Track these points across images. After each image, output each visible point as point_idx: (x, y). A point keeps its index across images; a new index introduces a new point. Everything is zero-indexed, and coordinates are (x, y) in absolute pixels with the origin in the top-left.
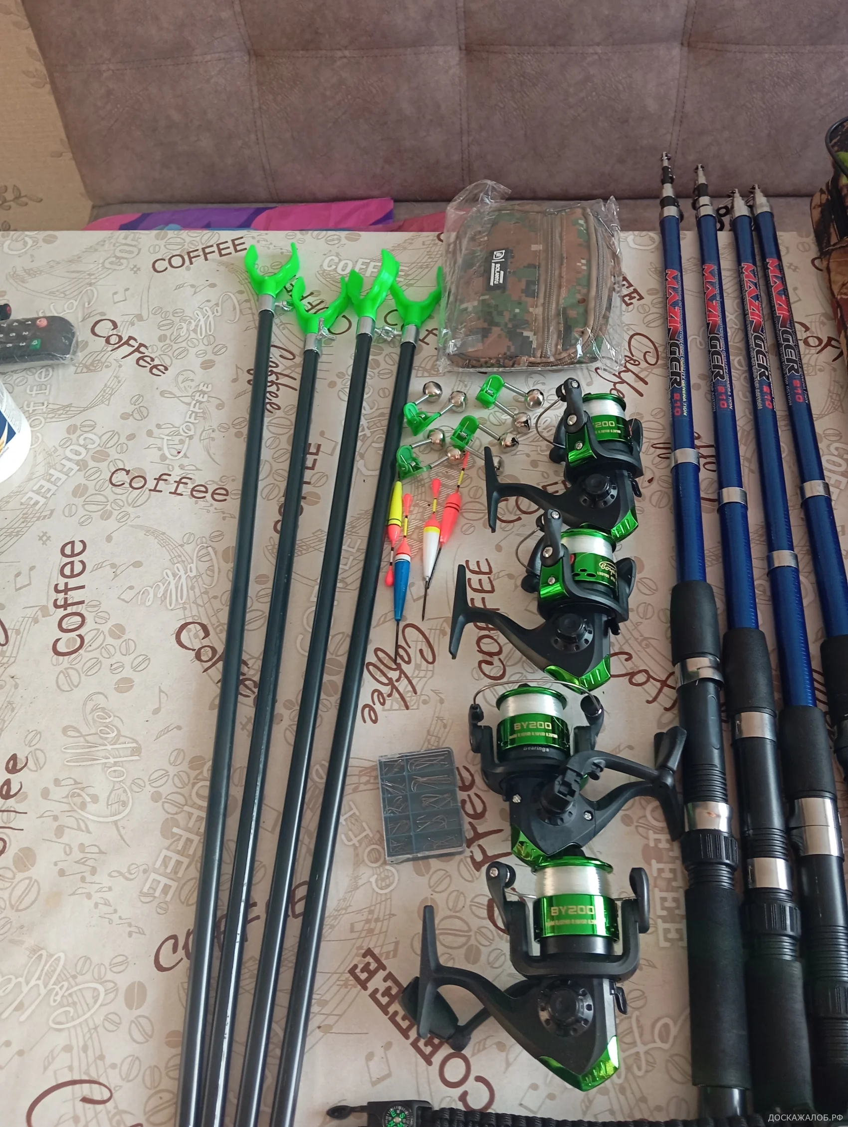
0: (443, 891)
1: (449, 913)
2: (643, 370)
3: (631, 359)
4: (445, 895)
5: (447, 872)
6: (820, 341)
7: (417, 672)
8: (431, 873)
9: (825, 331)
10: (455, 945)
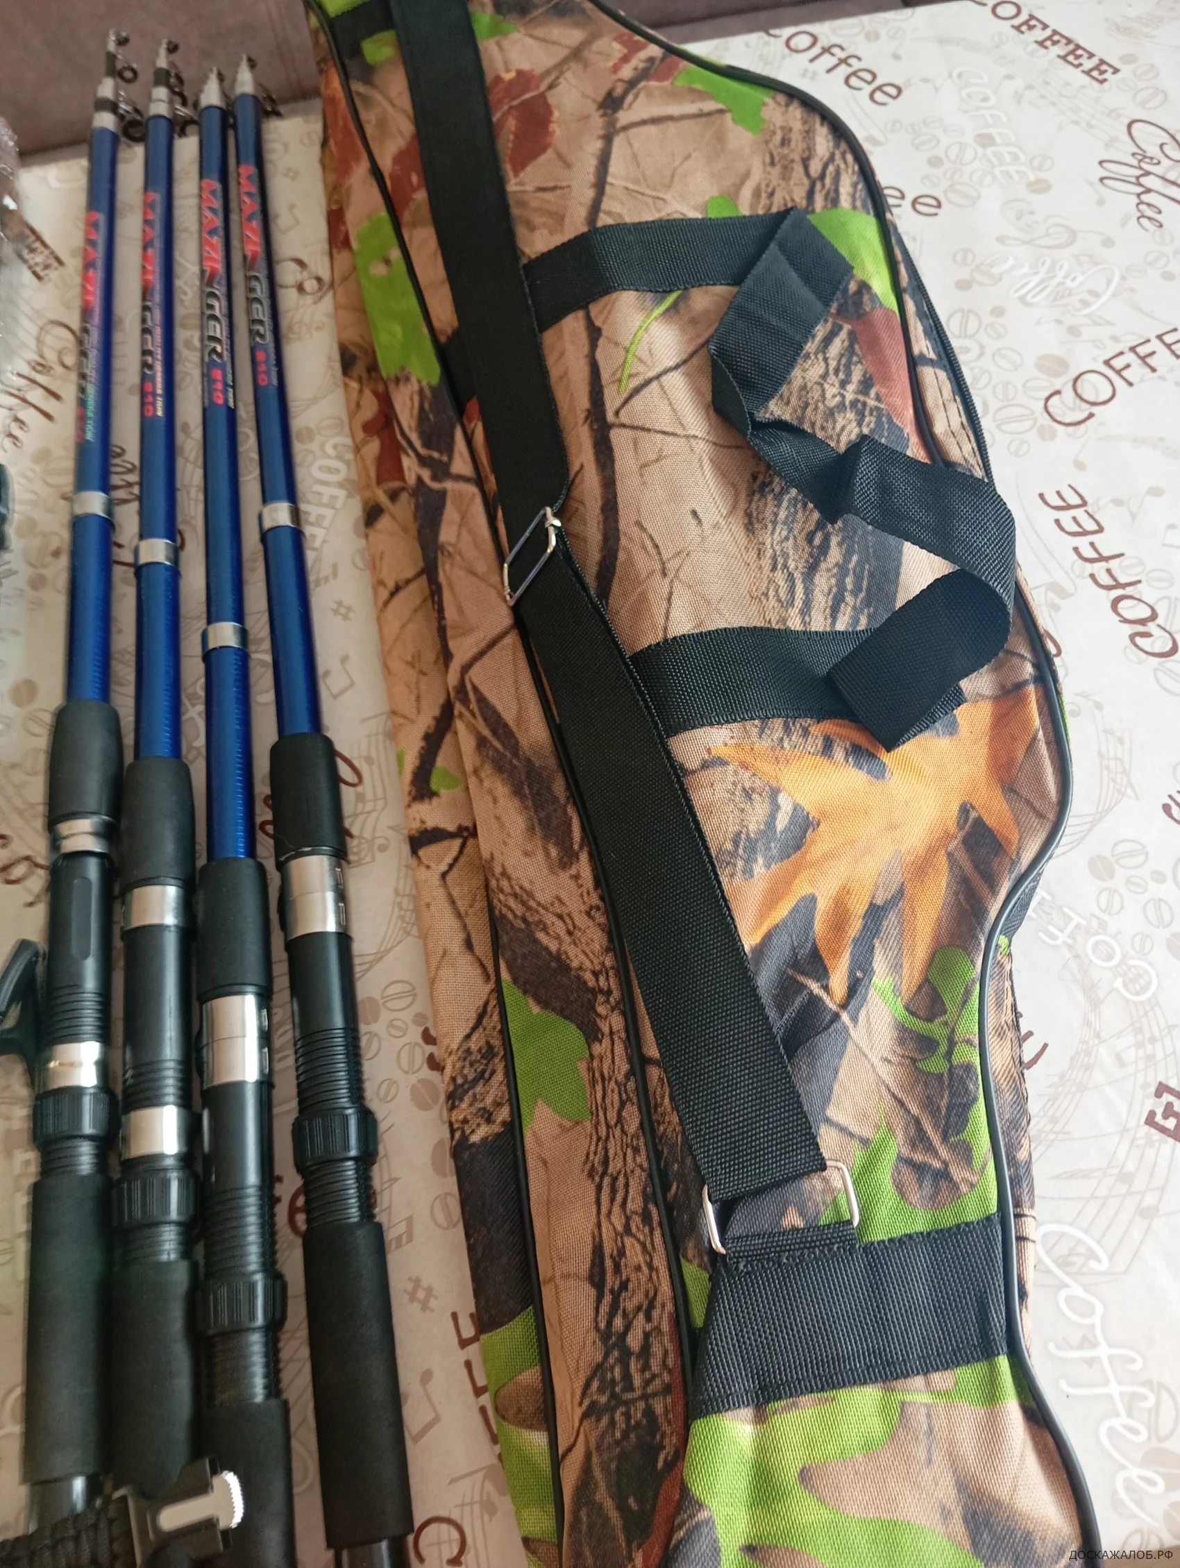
2: (56, 379)
3: (41, 367)
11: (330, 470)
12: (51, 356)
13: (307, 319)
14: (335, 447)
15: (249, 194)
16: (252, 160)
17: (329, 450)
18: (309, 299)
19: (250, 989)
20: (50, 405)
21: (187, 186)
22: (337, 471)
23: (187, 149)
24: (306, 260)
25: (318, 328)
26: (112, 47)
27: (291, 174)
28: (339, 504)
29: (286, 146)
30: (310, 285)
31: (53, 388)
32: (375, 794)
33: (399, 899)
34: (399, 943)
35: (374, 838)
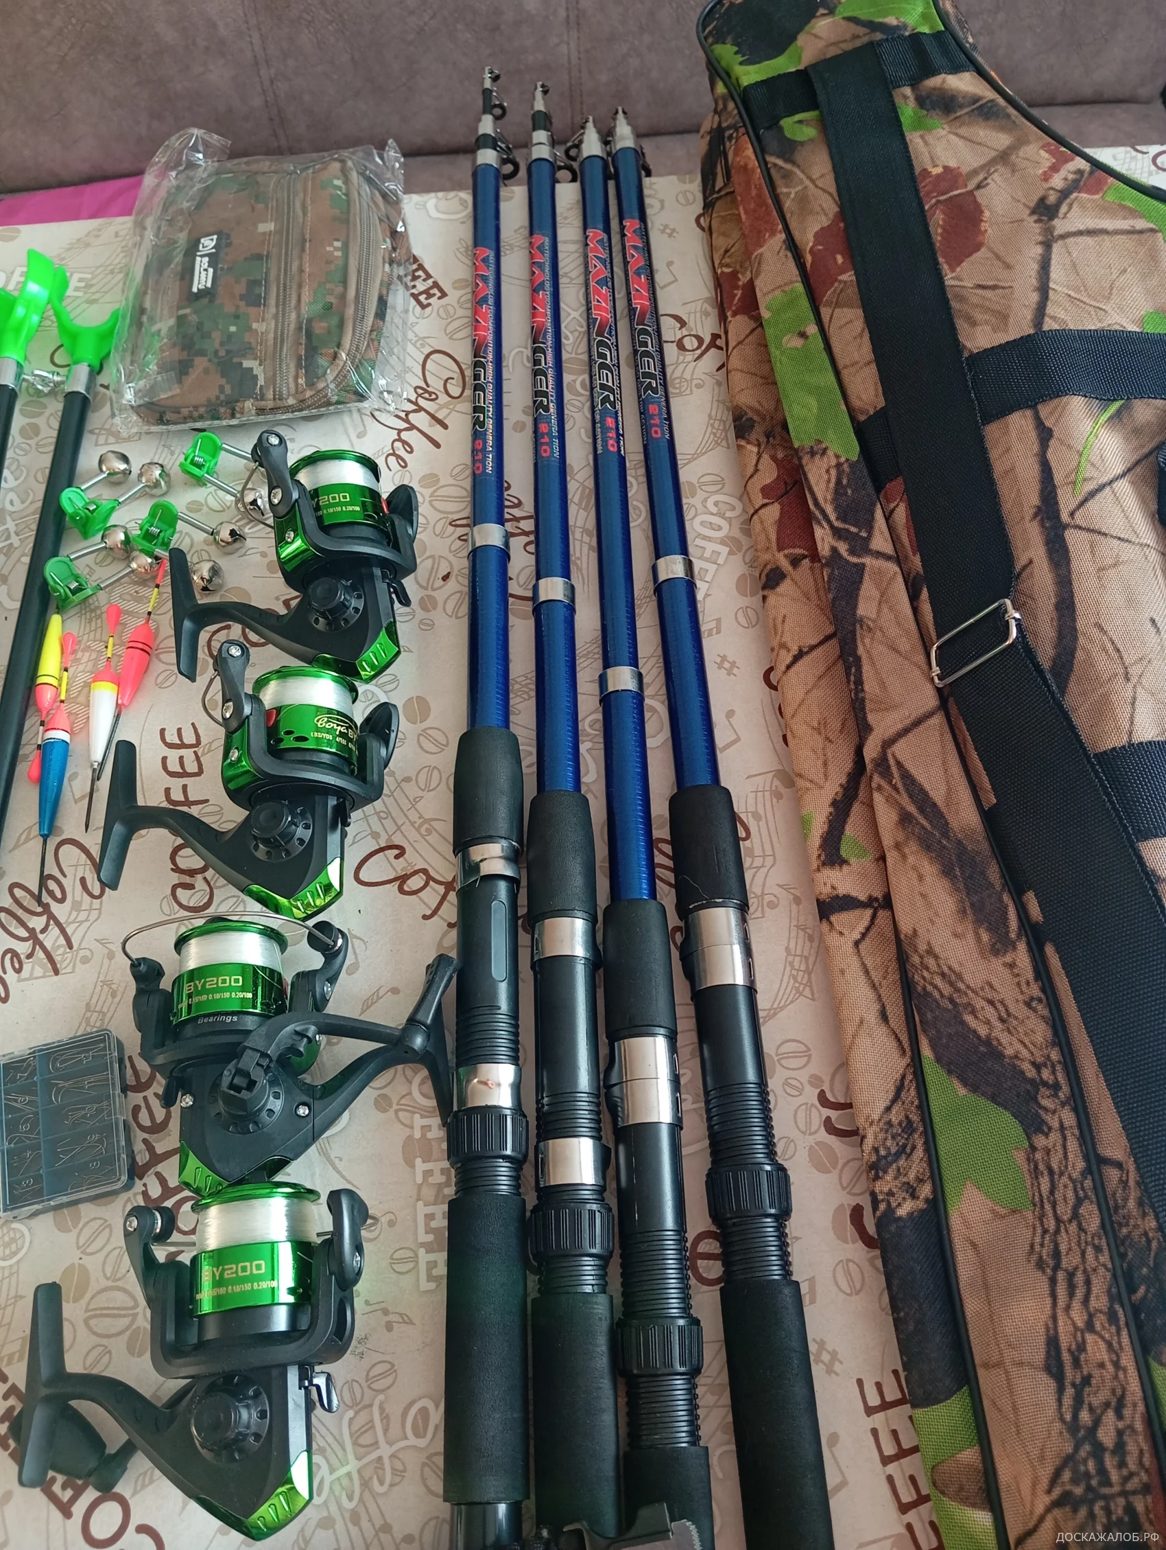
0: (98, 1251)
1: (105, 1283)
2: (441, 407)
3: (424, 391)
4: (101, 1256)
5: (106, 1221)
6: (700, 340)
7: (74, 914)
8: (80, 1225)
9: (706, 326)
10: (113, 1331)
11: (711, 526)
12: (436, 385)
13: (687, 375)
14: (716, 504)
15: (635, 248)
16: (636, 214)
17: (710, 504)
18: (690, 357)
19: (662, 1031)
20: (436, 432)
21: (569, 230)
22: (720, 528)
23: (567, 194)
24: (685, 318)
25: (698, 386)
26: (488, 84)
27: (668, 231)
28: (721, 561)
29: (662, 202)
30: (690, 343)
31: (440, 416)
32: (763, 850)
33: (790, 958)
34: (792, 1002)
35: (763, 894)
